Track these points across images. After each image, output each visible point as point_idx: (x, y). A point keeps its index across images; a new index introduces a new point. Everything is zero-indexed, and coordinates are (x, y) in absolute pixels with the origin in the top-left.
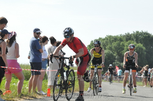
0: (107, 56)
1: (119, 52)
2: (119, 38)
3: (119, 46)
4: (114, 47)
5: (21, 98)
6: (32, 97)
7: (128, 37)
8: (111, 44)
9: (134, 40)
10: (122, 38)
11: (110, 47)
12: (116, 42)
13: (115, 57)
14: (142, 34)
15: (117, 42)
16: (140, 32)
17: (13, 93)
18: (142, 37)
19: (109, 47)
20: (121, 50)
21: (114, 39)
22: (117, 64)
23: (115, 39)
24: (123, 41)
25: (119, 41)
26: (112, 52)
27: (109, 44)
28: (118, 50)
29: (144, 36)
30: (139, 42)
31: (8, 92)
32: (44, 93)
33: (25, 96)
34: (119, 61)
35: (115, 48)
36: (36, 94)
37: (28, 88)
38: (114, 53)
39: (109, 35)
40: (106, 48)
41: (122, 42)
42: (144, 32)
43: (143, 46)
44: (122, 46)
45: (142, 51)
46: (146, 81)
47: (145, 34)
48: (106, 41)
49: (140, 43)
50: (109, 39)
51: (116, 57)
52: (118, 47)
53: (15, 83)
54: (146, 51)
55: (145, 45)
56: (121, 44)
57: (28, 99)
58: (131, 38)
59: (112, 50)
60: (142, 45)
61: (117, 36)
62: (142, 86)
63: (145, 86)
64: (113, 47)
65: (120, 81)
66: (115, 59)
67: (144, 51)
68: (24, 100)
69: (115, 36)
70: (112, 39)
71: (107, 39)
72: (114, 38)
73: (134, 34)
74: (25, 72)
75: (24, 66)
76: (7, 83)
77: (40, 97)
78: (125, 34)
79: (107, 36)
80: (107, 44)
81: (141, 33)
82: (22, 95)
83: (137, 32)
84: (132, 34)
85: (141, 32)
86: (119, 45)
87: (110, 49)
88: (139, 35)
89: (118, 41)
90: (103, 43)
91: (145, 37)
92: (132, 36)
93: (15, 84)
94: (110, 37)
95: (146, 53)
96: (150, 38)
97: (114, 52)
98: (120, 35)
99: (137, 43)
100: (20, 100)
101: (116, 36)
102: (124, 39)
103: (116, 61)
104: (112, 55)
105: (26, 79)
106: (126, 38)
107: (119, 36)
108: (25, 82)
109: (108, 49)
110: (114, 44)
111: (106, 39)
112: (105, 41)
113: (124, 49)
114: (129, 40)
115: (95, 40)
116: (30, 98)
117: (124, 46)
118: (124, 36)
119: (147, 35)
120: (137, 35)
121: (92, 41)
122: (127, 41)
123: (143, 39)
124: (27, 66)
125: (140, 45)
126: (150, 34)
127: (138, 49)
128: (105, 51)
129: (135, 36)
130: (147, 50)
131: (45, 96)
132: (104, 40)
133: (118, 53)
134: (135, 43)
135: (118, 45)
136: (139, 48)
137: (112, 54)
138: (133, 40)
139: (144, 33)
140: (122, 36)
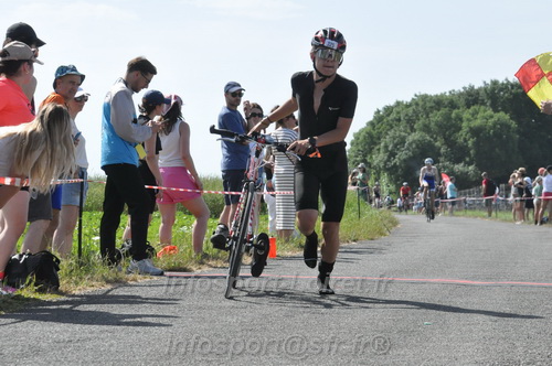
0: (417, 147)
1: (450, 136)
2: (447, 99)
3: (448, 122)
4: (436, 124)
5: (202, 263)
7: (472, 98)
8: (427, 117)
9: (488, 104)
10: (454, 100)
11: (425, 125)
12: (439, 110)
13: (440, 149)
14: (507, 87)
15: (443, 111)
16: (501, 82)
17: (182, 252)
18: (506, 95)
19: (421, 126)
20: (454, 132)
21: (433, 104)
22: (444, 167)
23: (438, 102)
24: (459, 108)
25: (447, 109)
26: (432, 137)
27: (422, 116)
28: (447, 130)
29: (511, 93)
30: (500, 108)
31: (170, 250)
33: (213, 259)
34: (450, 160)
35: (439, 125)
38: (436, 140)
40: (415, 126)
41: (456, 111)
42: (511, 81)
43: (511, 118)
44: (455, 120)
45: (509, 132)
46: (521, 209)
47: (515, 88)
48: (414, 110)
49: (502, 110)
50: (421, 103)
51: (442, 150)
52: (445, 123)
53: (186, 226)
54: (518, 132)
55: (516, 115)
56: (453, 115)
58: (477, 98)
59: (431, 132)
60: (507, 117)
61: (442, 95)
62: (511, 221)
63: (518, 223)
64: (433, 124)
65: (454, 212)
66: (440, 155)
67: (513, 131)
68: (210, 269)
69: (436, 96)
70: (428, 105)
71: (417, 104)
72: (434, 102)
73: (485, 89)
74: (209, 198)
76: (163, 228)
78: (462, 90)
80: (417, 116)
81: (503, 84)
82: (206, 256)
83: (495, 83)
84: (480, 89)
85: (505, 82)
86: (448, 117)
87: (424, 131)
89: (445, 107)
90: (407, 115)
91: (516, 95)
92: (481, 92)
93: (185, 228)
94: (425, 98)
95: (518, 136)
97: (435, 136)
98: (450, 92)
99: (496, 111)
100: (200, 268)
101: (439, 94)
102: (462, 102)
103: (442, 159)
104: (430, 145)
105: (214, 216)
106: (466, 100)
107: (448, 94)
108: (211, 222)
109: (420, 130)
110: (436, 117)
111: (414, 103)
112: (410, 111)
113: (460, 129)
114: (473, 105)
117: (461, 120)
118: (461, 94)
120: (493, 89)
121: (379, 111)
122: (469, 107)
123: (511, 101)
124: (214, 182)
125: (503, 116)
127: (499, 126)
128: (413, 134)
129: (488, 94)
130: (522, 129)
132: (408, 106)
133: (445, 139)
134: (490, 112)
135: (445, 119)
136: (502, 125)
137: (430, 141)
138: (483, 103)
139: (512, 86)
140: (454, 94)
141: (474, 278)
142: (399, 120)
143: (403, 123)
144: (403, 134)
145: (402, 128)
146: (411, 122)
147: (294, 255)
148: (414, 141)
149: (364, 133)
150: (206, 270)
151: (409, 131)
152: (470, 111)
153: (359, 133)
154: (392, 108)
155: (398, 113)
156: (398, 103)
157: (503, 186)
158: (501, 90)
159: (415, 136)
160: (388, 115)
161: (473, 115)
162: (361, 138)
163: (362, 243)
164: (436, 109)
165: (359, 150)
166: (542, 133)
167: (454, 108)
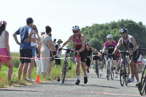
0: (94, 43)
2: (105, 26)
4: (101, 35)
5: (11, 85)
6: (22, 84)
7: (114, 26)
8: (97, 32)
9: (120, 28)
10: (107, 26)
11: (97, 35)
12: (102, 30)
13: (102, 44)
14: (127, 22)
15: (103, 30)
16: (125, 20)
17: (3, 80)
18: (127, 25)
19: (95, 35)
21: (100, 28)
23: (102, 27)
25: (105, 29)
26: (99, 40)
27: (95, 32)
28: (104, 37)
29: (128, 24)
33: (15, 83)
35: (102, 36)
36: (25, 81)
37: (17, 75)
39: (96, 24)
40: (93, 36)
41: (108, 30)
42: (129, 20)
44: (108, 34)
48: (93, 30)
50: (95, 27)
52: (104, 35)
56: (107, 32)
57: (18, 86)
58: (116, 26)
59: (99, 38)
61: (103, 24)
64: (99, 35)
68: (14, 87)
69: (101, 24)
70: (98, 28)
71: (94, 27)
72: (100, 27)
73: (119, 23)
74: (15, 60)
75: (14, 54)
77: (29, 84)
78: (110, 23)
79: (93, 24)
80: (94, 32)
81: (125, 21)
82: (12, 82)
83: (123, 20)
84: (117, 22)
85: (126, 20)
87: (96, 37)
88: (124, 23)
89: (104, 29)
90: (90, 31)
91: (130, 25)
92: (117, 24)
93: (5, 72)
94: (97, 25)
96: (134, 26)
97: (100, 39)
98: (106, 23)
100: (10, 87)
101: (102, 24)
102: (110, 27)
103: (102, 48)
104: (98, 43)
105: (16, 67)
106: (112, 26)
107: (105, 24)
108: (14, 69)
110: (101, 32)
111: (93, 27)
112: (91, 30)
114: (114, 28)
115: (82, 29)
116: (20, 86)
118: (110, 24)
119: (131, 23)
120: (122, 23)
122: (113, 29)
123: (128, 27)
126: (135, 22)
128: (92, 38)
129: (120, 25)
131: (35, 83)
132: (90, 28)
135: (104, 33)
137: (98, 41)
138: (118, 28)
139: (129, 21)
140: (107, 24)
141: (112, 92)
142: (87, 33)
143: (89, 34)
144: (88, 38)
145: (88, 36)
146: (91, 34)
147: (46, 82)
148: (92, 41)
150: (12, 88)
151: (90, 37)
152: (113, 30)
154: (85, 28)
155: (87, 30)
156: (87, 27)
158: (125, 23)
159: (93, 39)
160: (83, 31)
161: (114, 32)
163: (71, 78)
164: (101, 29)
165: (72, 44)
166: (139, 40)
167: (107, 29)
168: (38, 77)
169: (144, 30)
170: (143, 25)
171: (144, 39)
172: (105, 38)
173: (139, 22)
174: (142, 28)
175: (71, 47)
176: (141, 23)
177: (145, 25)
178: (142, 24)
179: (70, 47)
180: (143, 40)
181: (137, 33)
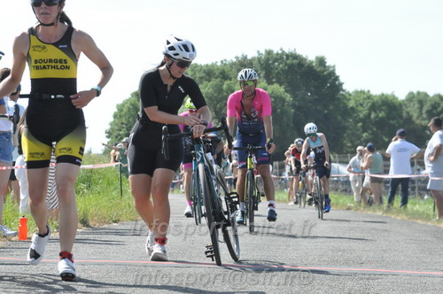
2: (218, 69)
3: (219, 94)
4: (207, 96)
9: (261, 75)
10: (226, 70)
12: (209, 81)
14: (281, 58)
15: (214, 82)
16: (275, 52)
18: (281, 66)
21: (203, 75)
23: (209, 73)
24: (230, 80)
25: (219, 79)
28: (218, 102)
29: (286, 64)
30: (274, 80)
32: (9, 232)
35: (210, 98)
41: (227, 82)
42: (287, 51)
43: (286, 91)
44: (227, 92)
45: (283, 105)
47: (291, 59)
49: (277, 82)
52: (216, 95)
54: (293, 106)
55: (292, 88)
56: (225, 87)
60: (282, 89)
61: (213, 65)
67: (288, 105)
69: (207, 65)
70: (198, 75)
72: (205, 72)
73: (259, 59)
78: (234, 60)
81: (278, 54)
83: (269, 53)
84: (253, 59)
85: (280, 52)
86: (219, 89)
89: (217, 78)
91: (291, 66)
92: (255, 63)
95: (293, 110)
96: (303, 69)
98: (222, 62)
99: (270, 83)
101: (210, 64)
102: (234, 73)
107: (219, 64)
110: (207, 88)
118: (233, 64)
119: (295, 61)
120: (268, 60)
123: (286, 73)
125: (278, 89)
126: (304, 56)
127: (273, 99)
129: (262, 65)
130: (297, 103)
131: (13, 239)
133: (216, 113)
134: (264, 84)
135: (216, 91)
136: (276, 98)
139: (288, 56)
140: (225, 64)
149: (128, 105)
153: (123, 105)
157: (276, 163)
158: (276, 60)
162: (125, 110)
163: (123, 224)
164: (206, 80)
165: (122, 123)
166: (319, 108)
167: (226, 79)
168: (24, 221)
169: (331, 80)
170: (327, 65)
171: (331, 107)
172: (218, 106)
173: (317, 58)
174: (326, 76)
175: (121, 133)
176: (321, 61)
177: (334, 67)
178: (325, 63)
179: (118, 132)
180: (328, 109)
181: (312, 89)
